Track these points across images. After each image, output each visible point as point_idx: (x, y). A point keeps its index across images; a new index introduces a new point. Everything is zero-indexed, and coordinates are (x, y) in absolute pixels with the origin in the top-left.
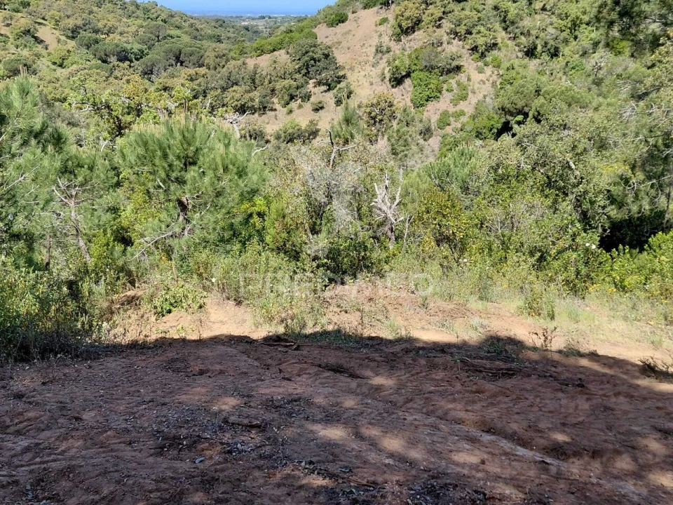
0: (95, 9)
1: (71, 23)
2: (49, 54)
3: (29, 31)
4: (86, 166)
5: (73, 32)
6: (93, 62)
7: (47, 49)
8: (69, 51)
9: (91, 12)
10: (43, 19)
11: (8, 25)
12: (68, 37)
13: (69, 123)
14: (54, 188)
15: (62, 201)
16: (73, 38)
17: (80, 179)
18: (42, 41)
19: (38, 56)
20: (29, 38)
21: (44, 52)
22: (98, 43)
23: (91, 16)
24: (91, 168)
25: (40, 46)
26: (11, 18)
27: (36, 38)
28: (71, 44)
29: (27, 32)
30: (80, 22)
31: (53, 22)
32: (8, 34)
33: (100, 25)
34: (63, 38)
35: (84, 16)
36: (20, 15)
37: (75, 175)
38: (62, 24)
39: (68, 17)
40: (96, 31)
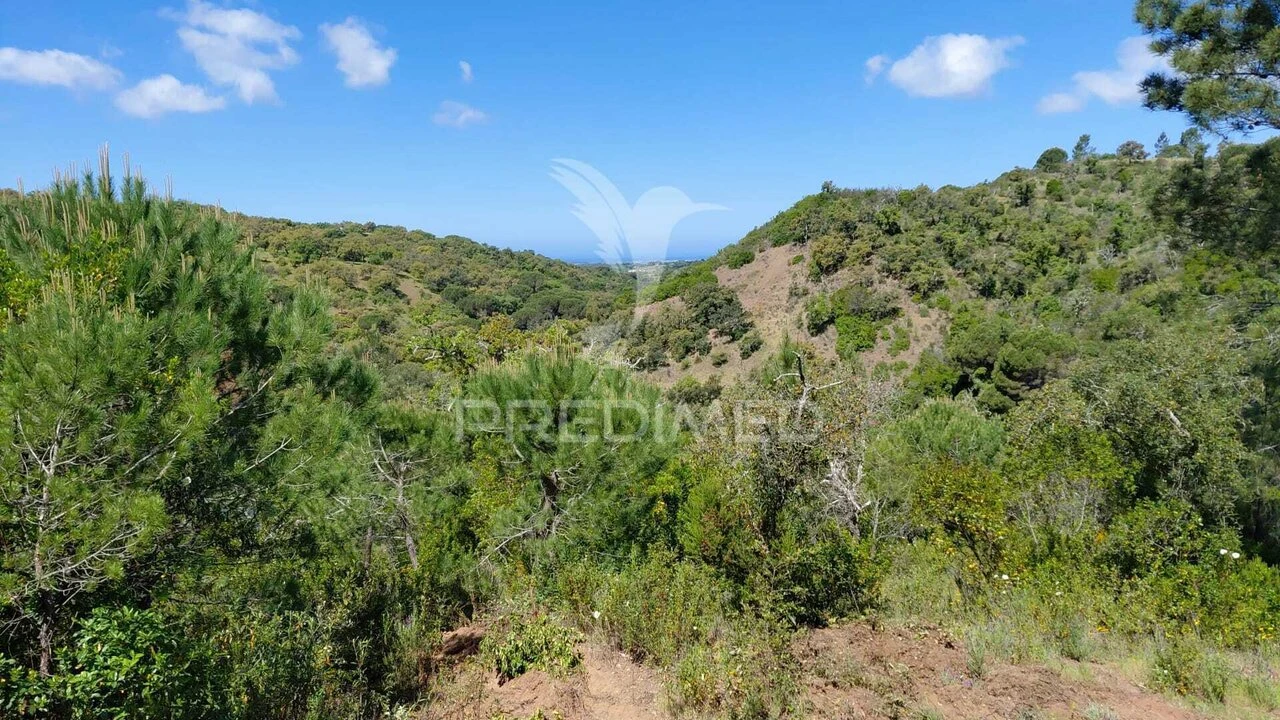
0: (464, 259)
1: (437, 275)
2: (411, 309)
3: (390, 285)
4: (423, 432)
5: (438, 285)
6: (460, 317)
7: (408, 303)
8: (433, 306)
9: (460, 263)
10: (406, 271)
11: (367, 279)
12: (433, 290)
13: (427, 386)
14: (376, 462)
15: (386, 480)
16: (439, 291)
17: (413, 449)
18: (404, 295)
19: (398, 312)
20: (389, 292)
21: (405, 308)
22: (466, 295)
23: (460, 267)
24: (429, 433)
25: (401, 301)
26: (371, 271)
27: (397, 293)
28: (437, 298)
29: (388, 286)
30: (447, 274)
31: (417, 274)
32: (366, 288)
33: (470, 276)
34: (428, 291)
35: (452, 266)
36: (380, 267)
37: (407, 443)
38: (427, 276)
39: (434, 268)
40: (465, 284)
